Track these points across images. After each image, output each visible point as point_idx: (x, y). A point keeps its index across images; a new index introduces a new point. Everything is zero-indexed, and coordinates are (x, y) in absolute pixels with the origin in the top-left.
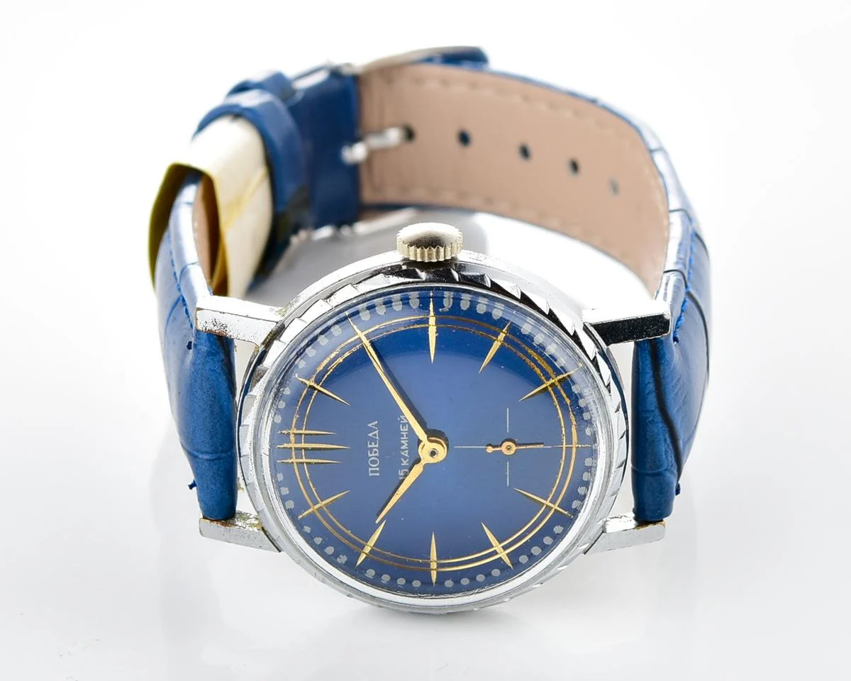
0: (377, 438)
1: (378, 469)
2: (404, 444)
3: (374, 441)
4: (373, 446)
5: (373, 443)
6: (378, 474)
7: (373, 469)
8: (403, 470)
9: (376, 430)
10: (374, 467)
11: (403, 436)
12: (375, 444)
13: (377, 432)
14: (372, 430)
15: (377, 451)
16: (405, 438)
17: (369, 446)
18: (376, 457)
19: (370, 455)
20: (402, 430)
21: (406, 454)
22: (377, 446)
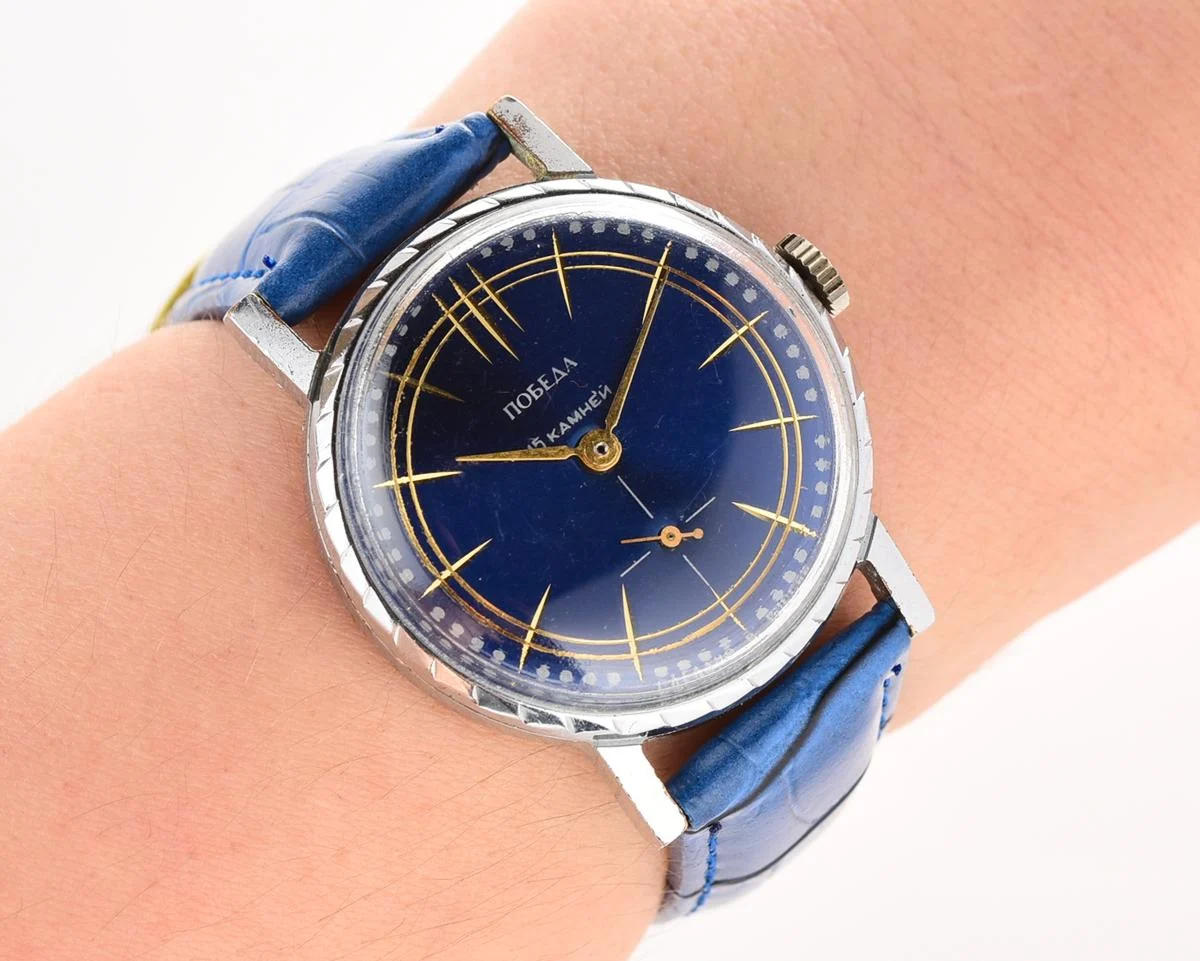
0: (557, 381)
1: (519, 412)
2: (574, 417)
3: (551, 380)
4: (544, 384)
5: (547, 382)
6: (513, 418)
7: (515, 407)
8: (541, 442)
9: (566, 371)
10: (519, 406)
11: (584, 407)
12: (548, 385)
13: (564, 374)
14: (562, 367)
15: (542, 393)
16: (584, 412)
17: (540, 380)
18: (533, 398)
19: (529, 389)
20: (590, 400)
21: (564, 427)
22: (547, 388)
